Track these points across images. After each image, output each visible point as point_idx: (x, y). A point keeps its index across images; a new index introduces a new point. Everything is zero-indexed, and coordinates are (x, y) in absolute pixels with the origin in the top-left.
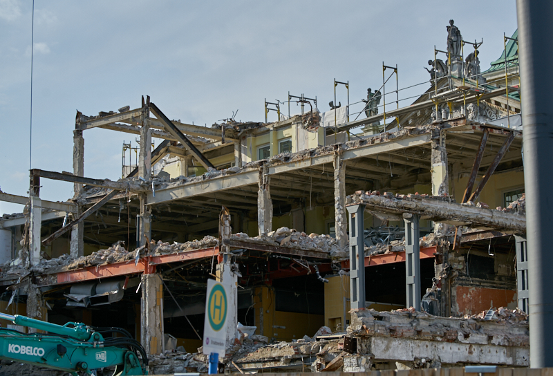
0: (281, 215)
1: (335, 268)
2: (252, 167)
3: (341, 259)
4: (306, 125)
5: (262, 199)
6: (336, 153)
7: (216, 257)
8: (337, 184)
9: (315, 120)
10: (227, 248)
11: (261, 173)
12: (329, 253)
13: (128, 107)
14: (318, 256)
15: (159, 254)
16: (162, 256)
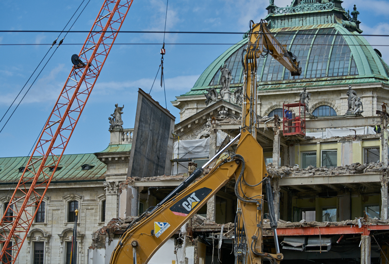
0: (328, 197)
5: (386, 193)
15: (375, 224)
16: (377, 225)
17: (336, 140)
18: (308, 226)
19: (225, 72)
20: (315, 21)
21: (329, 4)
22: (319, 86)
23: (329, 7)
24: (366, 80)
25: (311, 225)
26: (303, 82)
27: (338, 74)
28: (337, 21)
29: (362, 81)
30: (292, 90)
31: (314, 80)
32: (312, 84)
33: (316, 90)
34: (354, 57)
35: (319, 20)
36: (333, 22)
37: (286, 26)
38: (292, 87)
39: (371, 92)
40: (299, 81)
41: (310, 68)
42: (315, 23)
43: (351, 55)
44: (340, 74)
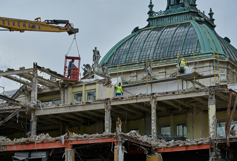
0: (89, 126)
1: (153, 152)
2: (101, 101)
3: (156, 148)
4: (104, 84)
5: (108, 117)
6: (153, 97)
7: (114, 142)
8: (153, 112)
9: (109, 82)
10: (120, 138)
11: (106, 104)
12: (151, 144)
13: (24, 68)
14: (147, 145)
15: (76, 139)
16: (77, 140)
17: (95, 82)
18: (29, 142)
19: (95, 52)
20: (179, 19)
21: (187, 7)
22: (174, 61)
23: (187, 9)
24: (206, 55)
25: (31, 142)
26: (164, 60)
27: (188, 53)
28: (192, 18)
29: (203, 56)
30: (156, 65)
31: (172, 57)
32: (170, 60)
33: (172, 64)
34: (199, 41)
35: (181, 18)
36: (190, 19)
37: (160, 24)
38: (156, 63)
39: (209, 63)
40: (162, 59)
41: (170, 50)
42: (179, 21)
43: (197, 39)
44: (190, 53)
